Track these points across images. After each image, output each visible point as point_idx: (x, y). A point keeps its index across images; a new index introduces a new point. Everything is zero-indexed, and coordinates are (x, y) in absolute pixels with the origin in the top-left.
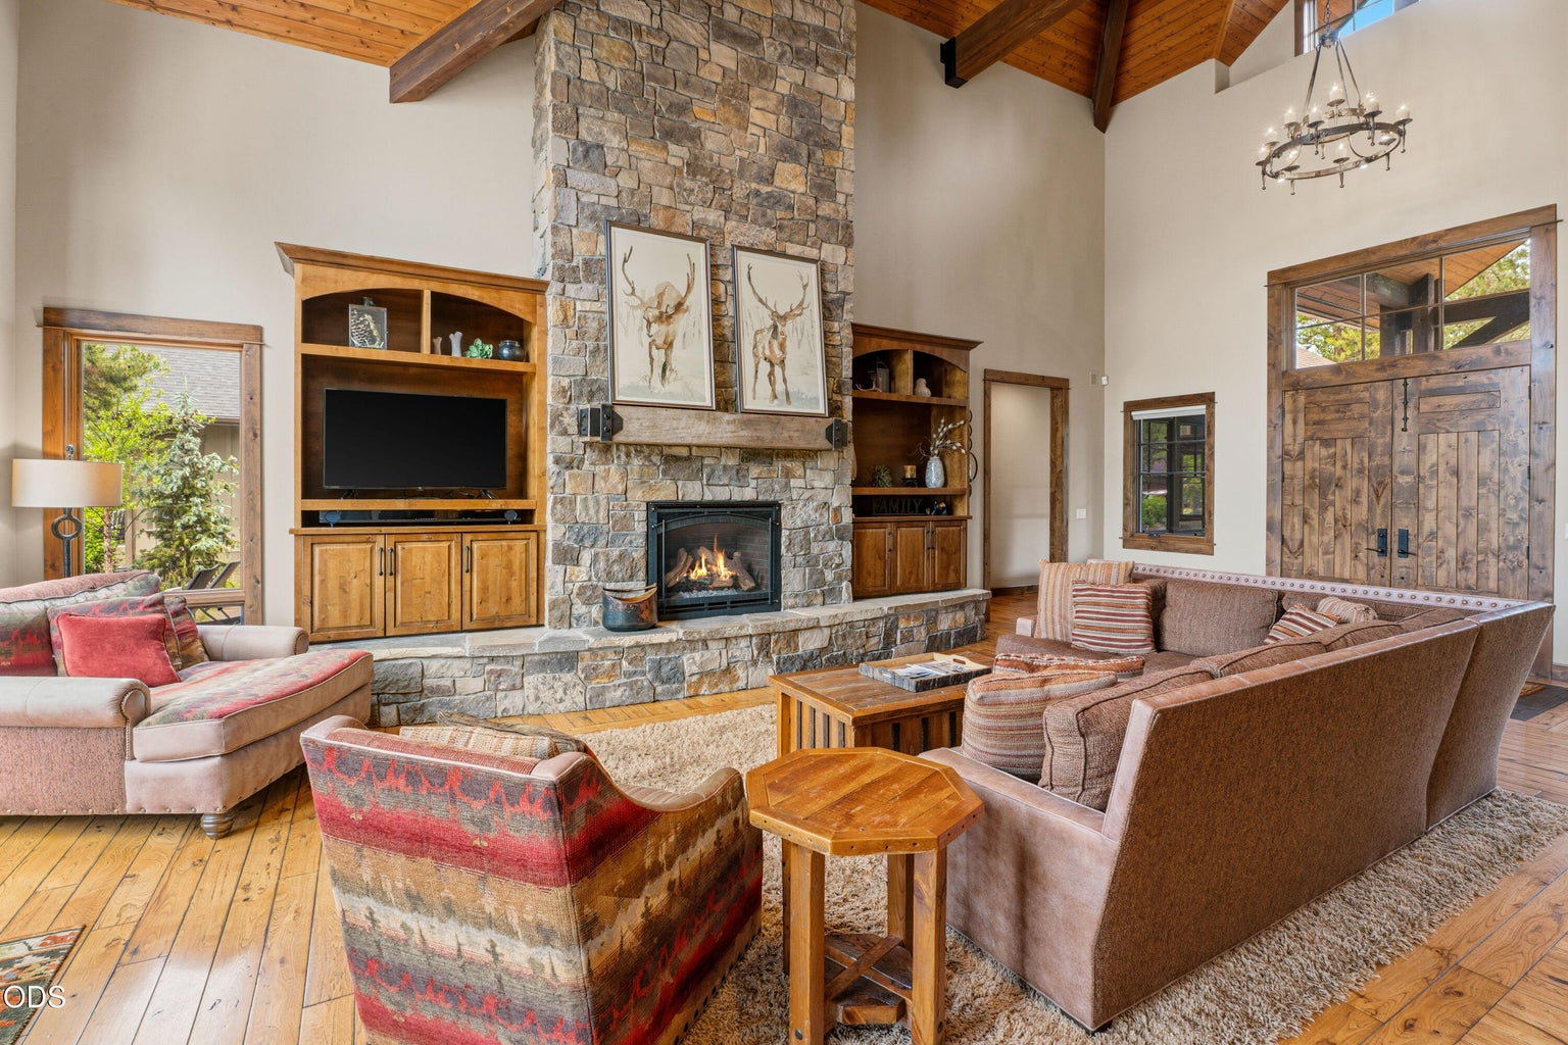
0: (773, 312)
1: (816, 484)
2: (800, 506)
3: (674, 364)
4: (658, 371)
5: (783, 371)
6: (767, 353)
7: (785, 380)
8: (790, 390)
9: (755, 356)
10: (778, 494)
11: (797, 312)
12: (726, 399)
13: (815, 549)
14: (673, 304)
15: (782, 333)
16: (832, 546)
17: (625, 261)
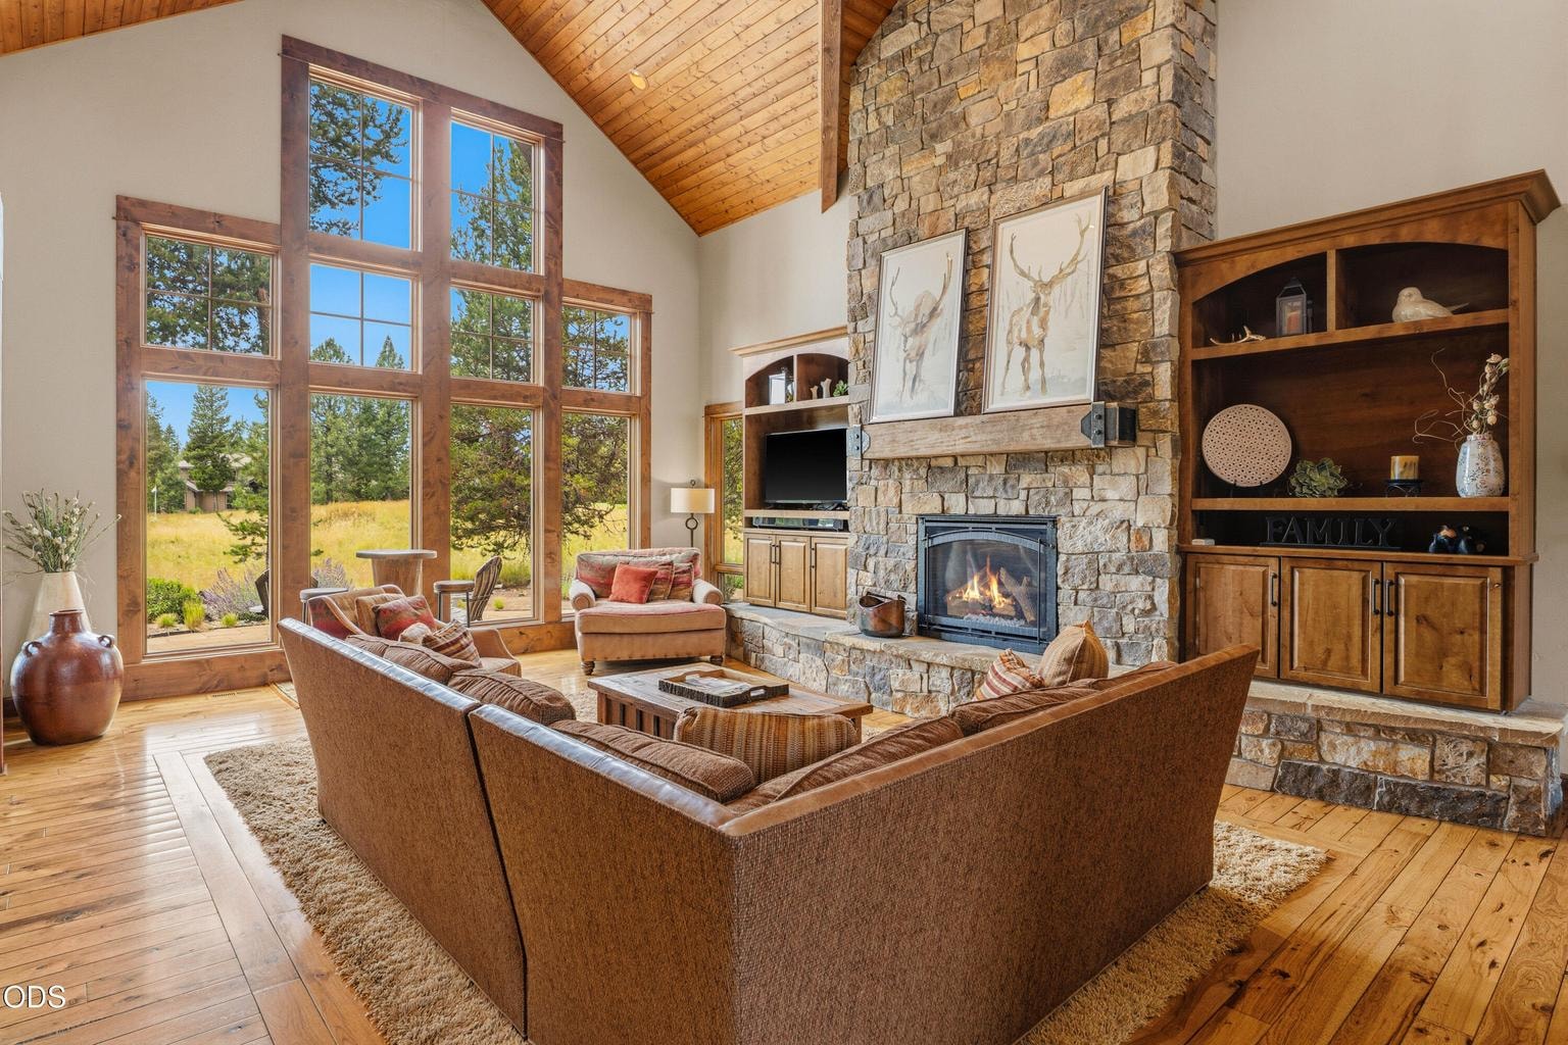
0: (1036, 282)
1: (1110, 494)
2: (1083, 524)
3: (924, 374)
4: (909, 384)
5: (1041, 352)
6: (1024, 335)
7: (1042, 364)
8: (1048, 375)
9: (1009, 342)
10: (1054, 509)
11: (1069, 270)
12: (969, 399)
13: (1107, 583)
14: (927, 312)
15: (1046, 305)
16: (1136, 583)
17: (893, 284)
